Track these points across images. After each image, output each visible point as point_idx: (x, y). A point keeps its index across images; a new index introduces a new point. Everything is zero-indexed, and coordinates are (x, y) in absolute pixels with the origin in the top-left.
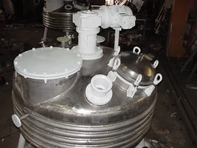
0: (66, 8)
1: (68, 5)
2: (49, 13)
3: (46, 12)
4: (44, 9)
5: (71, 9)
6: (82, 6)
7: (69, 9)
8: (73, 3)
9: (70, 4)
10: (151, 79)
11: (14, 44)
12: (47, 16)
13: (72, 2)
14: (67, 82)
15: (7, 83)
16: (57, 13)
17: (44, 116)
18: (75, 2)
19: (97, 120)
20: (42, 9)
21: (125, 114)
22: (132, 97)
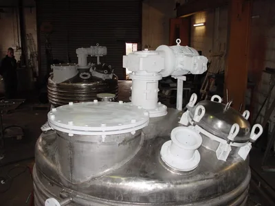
0: (82, 77)
1: (85, 73)
2: (58, 85)
3: (52, 84)
4: (50, 80)
5: (89, 77)
6: (103, 73)
7: (86, 78)
8: (91, 70)
9: (86, 72)
10: (247, 133)
11: (8, 130)
12: (54, 89)
13: (89, 69)
14: (132, 141)
15: (2, 182)
16: (70, 84)
17: (99, 197)
18: (93, 69)
19: (183, 195)
20: (47, 81)
21: (221, 184)
22: (225, 160)
